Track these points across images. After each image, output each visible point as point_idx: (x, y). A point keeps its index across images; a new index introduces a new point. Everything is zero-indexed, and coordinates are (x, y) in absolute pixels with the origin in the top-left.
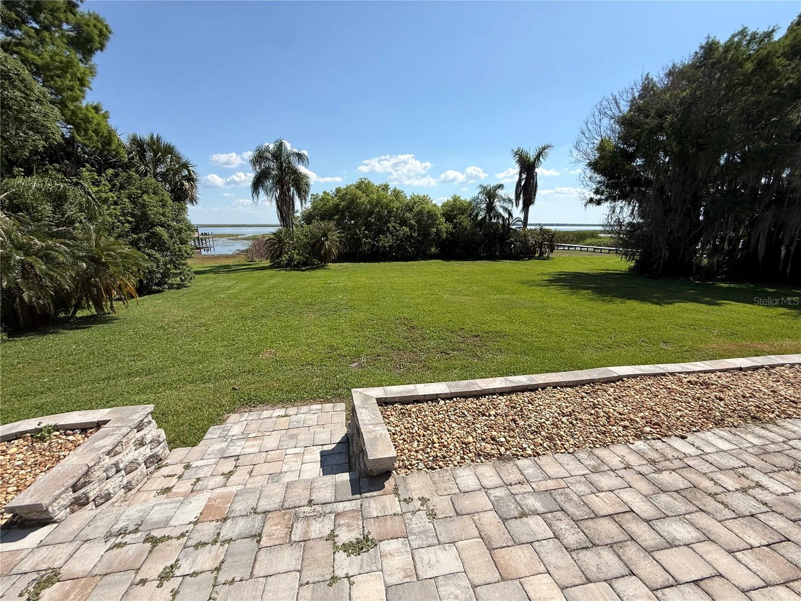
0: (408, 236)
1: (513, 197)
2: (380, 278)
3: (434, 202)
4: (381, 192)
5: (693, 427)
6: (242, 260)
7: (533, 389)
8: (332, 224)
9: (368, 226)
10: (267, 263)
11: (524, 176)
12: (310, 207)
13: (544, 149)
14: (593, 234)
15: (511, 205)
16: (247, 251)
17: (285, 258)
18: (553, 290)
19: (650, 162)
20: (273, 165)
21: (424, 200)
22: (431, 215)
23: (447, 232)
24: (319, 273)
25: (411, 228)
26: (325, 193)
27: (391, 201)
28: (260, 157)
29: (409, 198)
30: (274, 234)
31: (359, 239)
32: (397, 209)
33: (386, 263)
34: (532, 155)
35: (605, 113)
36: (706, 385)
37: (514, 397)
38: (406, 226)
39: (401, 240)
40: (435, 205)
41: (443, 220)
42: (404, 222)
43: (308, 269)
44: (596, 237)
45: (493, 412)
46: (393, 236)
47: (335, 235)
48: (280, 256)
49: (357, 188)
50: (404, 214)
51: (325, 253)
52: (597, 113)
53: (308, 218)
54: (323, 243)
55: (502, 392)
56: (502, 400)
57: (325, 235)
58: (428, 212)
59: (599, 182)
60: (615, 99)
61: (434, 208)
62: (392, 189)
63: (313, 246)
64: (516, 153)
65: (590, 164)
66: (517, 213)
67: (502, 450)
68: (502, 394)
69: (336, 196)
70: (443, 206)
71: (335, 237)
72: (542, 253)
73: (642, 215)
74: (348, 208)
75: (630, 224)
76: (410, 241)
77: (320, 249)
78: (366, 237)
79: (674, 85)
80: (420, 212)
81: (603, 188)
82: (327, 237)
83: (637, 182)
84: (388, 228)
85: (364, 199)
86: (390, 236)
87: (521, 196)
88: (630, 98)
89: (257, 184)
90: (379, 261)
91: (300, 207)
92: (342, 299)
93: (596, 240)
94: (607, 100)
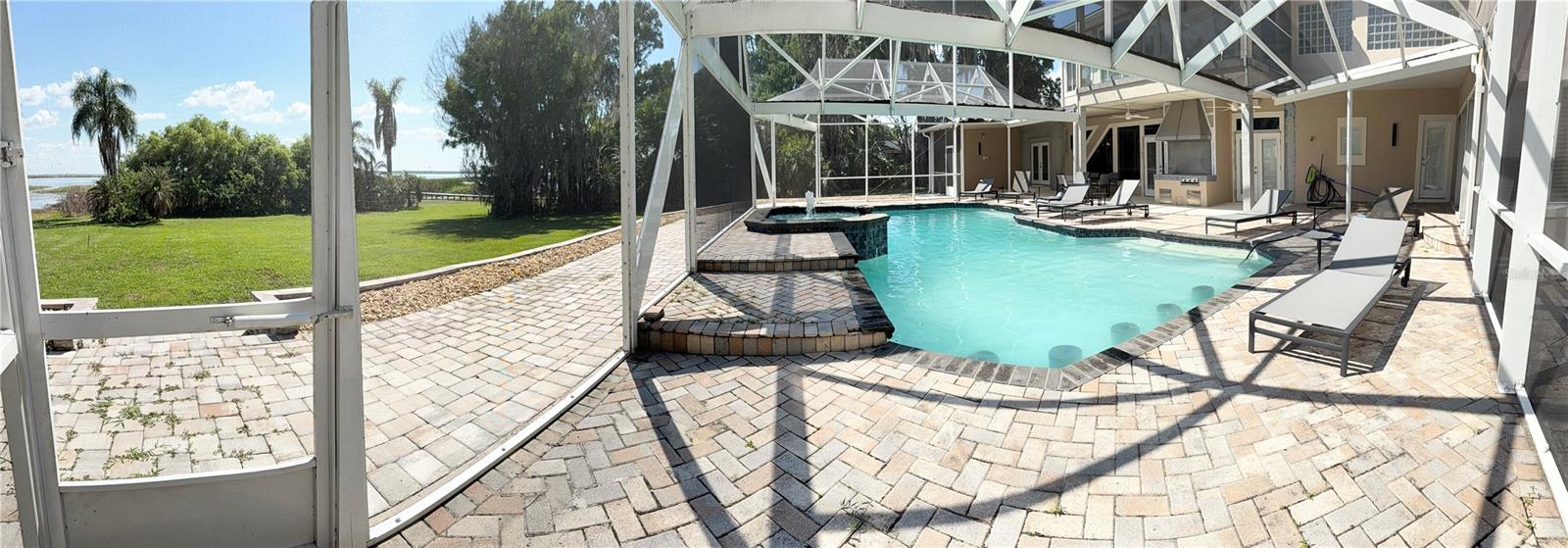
0: (253, 186)
1: (373, 137)
2: (227, 234)
3: (282, 144)
4: (220, 132)
5: (497, 285)
6: (57, 215)
7: (400, 283)
8: (165, 171)
9: (206, 173)
10: (88, 218)
11: (381, 112)
12: (135, 151)
13: (398, 81)
14: (458, 182)
15: (371, 146)
16: (58, 206)
17: (112, 211)
18: (422, 237)
19: (487, 105)
20: (95, 99)
21: (270, 141)
22: (280, 159)
23: (299, 181)
24: (152, 229)
25: (257, 174)
26: (152, 133)
27: (232, 142)
28: (79, 92)
29: (252, 138)
30: (98, 182)
31: (195, 191)
32: (239, 151)
33: (229, 219)
34: (387, 88)
35: (447, 50)
36: (507, 265)
37: (386, 290)
38: (250, 173)
39: (246, 192)
40: (284, 147)
41: (294, 165)
42: (247, 169)
43: (138, 225)
44: (461, 185)
45: (371, 299)
46: (236, 185)
47: (168, 185)
48: (106, 208)
49: (192, 126)
50: (247, 158)
51: (158, 206)
52: (440, 50)
53: (135, 164)
54: (155, 194)
55: (377, 288)
56: (378, 294)
57: (157, 184)
58: (276, 156)
59: (451, 123)
60: (452, 37)
61: (283, 151)
62: (232, 127)
63: (143, 198)
64: (370, 85)
65: (441, 103)
66: (380, 155)
67: (380, 315)
68: (377, 289)
69: (166, 136)
70: (294, 147)
71: (168, 187)
72: (410, 204)
73: (491, 157)
74: (181, 152)
75: (483, 167)
76: (256, 192)
77: (151, 202)
78: (203, 186)
79: (492, 31)
80: (267, 155)
81: (455, 129)
82: (160, 187)
83: (481, 124)
84: (229, 175)
85: (200, 140)
86: (232, 186)
87: (382, 136)
88: (464, 39)
89: (79, 121)
90: (220, 216)
91: (127, 150)
92: (189, 253)
93: (462, 188)
94: (446, 37)
